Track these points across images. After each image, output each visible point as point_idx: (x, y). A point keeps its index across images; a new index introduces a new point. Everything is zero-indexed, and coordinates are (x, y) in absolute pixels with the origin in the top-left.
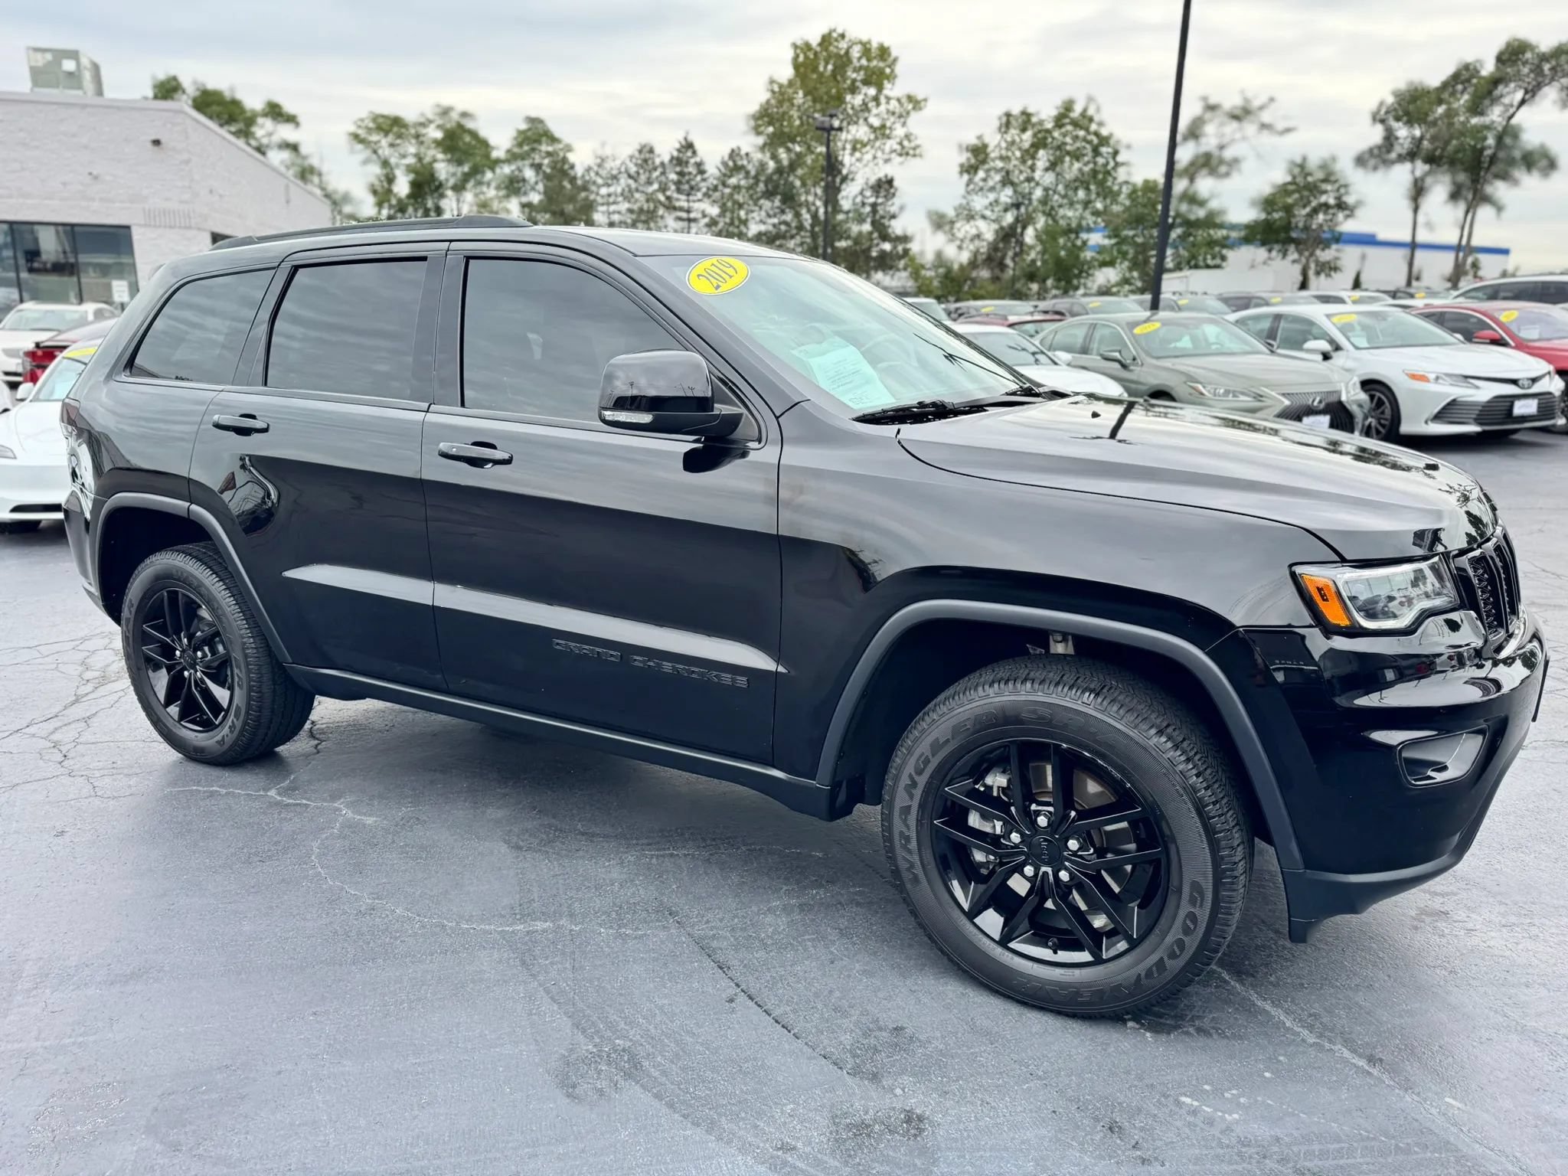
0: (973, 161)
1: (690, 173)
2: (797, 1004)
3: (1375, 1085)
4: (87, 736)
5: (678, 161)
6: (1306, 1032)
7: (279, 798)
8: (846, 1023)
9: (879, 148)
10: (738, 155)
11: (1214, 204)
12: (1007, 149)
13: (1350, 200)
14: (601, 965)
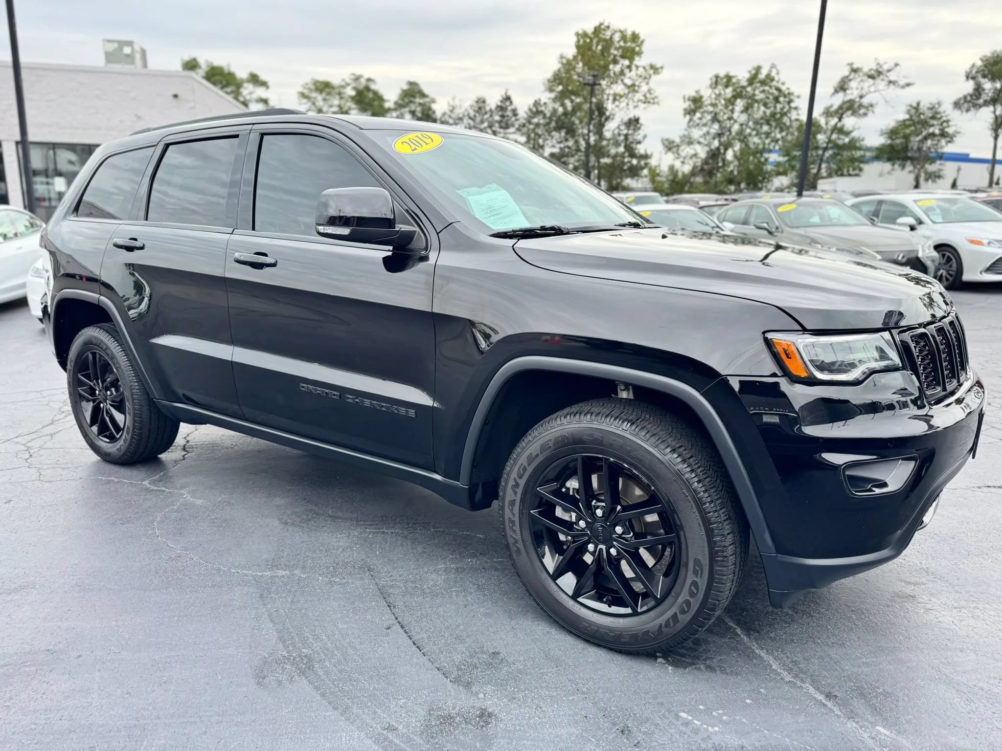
0: (693, 107)
1: (508, 116)
2: (432, 633)
3: (827, 714)
4: (49, 445)
5: (501, 108)
6: (785, 673)
7: (149, 486)
8: (461, 647)
9: (631, 98)
10: (539, 104)
11: (855, 134)
12: (716, 99)
13: (950, 130)
14: (311, 601)
